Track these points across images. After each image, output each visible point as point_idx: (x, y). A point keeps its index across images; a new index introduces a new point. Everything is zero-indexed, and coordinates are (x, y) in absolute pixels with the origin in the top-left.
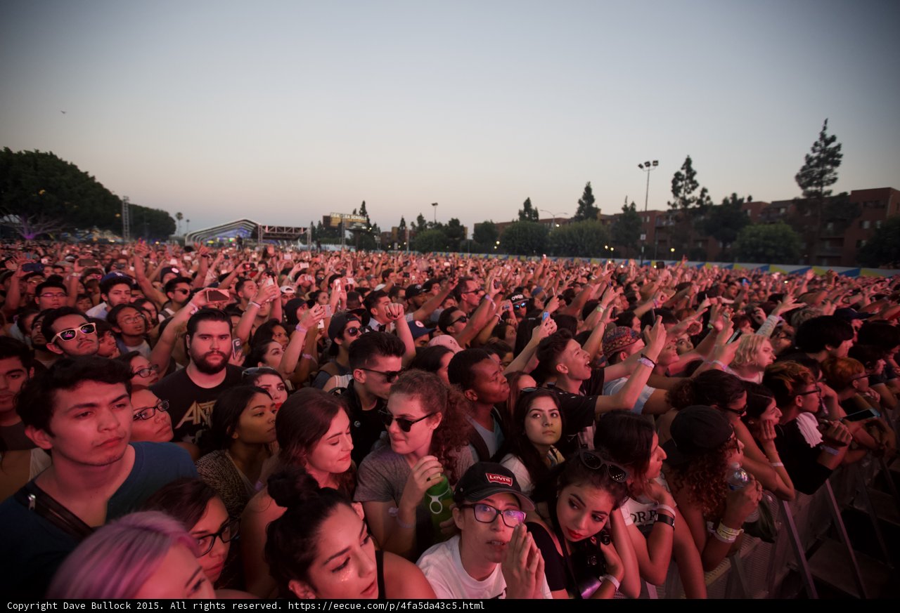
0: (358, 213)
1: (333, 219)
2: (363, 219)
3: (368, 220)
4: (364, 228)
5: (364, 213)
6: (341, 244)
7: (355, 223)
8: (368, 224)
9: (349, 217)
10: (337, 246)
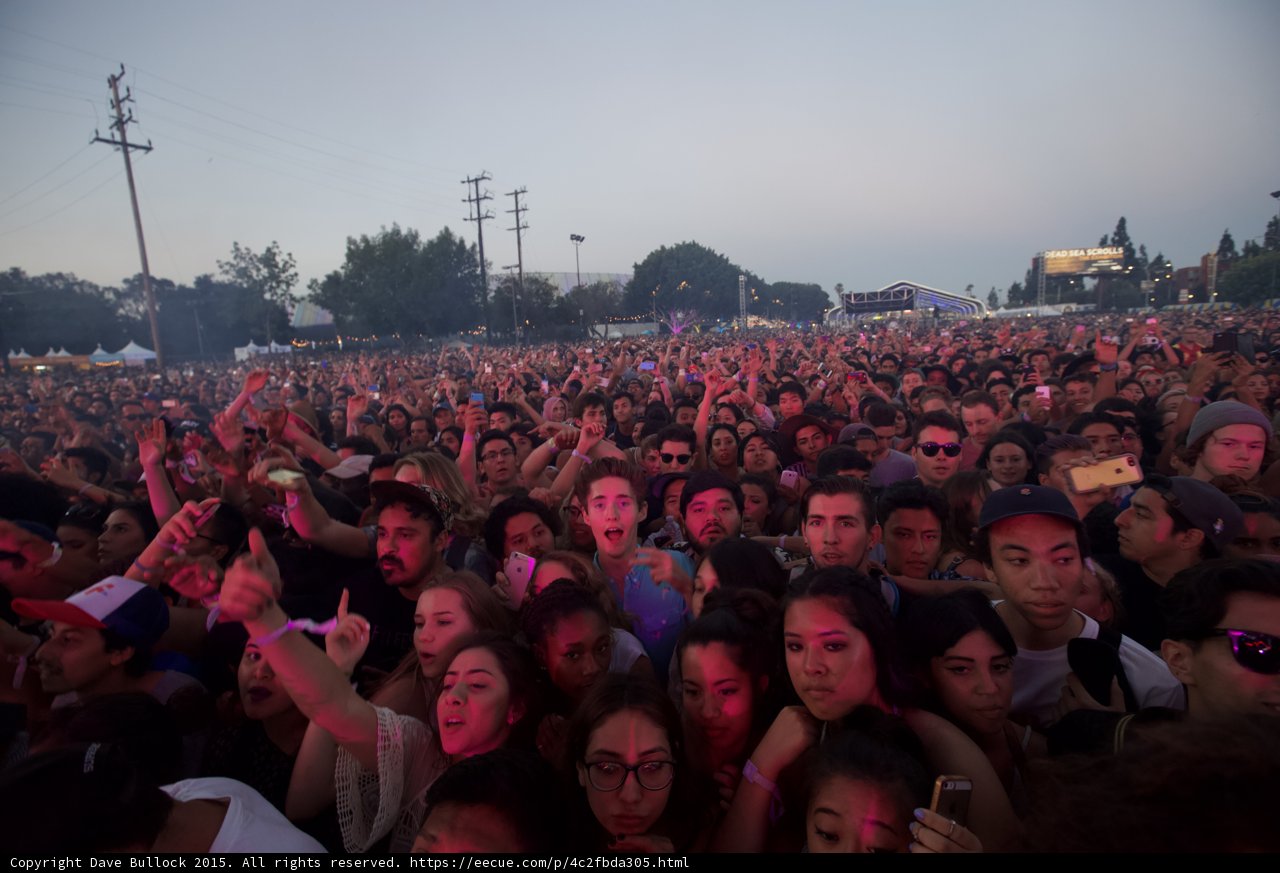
0: (1109, 242)
1: (1049, 262)
2: (1115, 252)
3: (1129, 251)
4: (1119, 268)
5: (1121, 237)
6: (1062, 302)
7: (1095, 261)
8: (1129, 257)
9: (1082, 253)
10: (1057, 306)
